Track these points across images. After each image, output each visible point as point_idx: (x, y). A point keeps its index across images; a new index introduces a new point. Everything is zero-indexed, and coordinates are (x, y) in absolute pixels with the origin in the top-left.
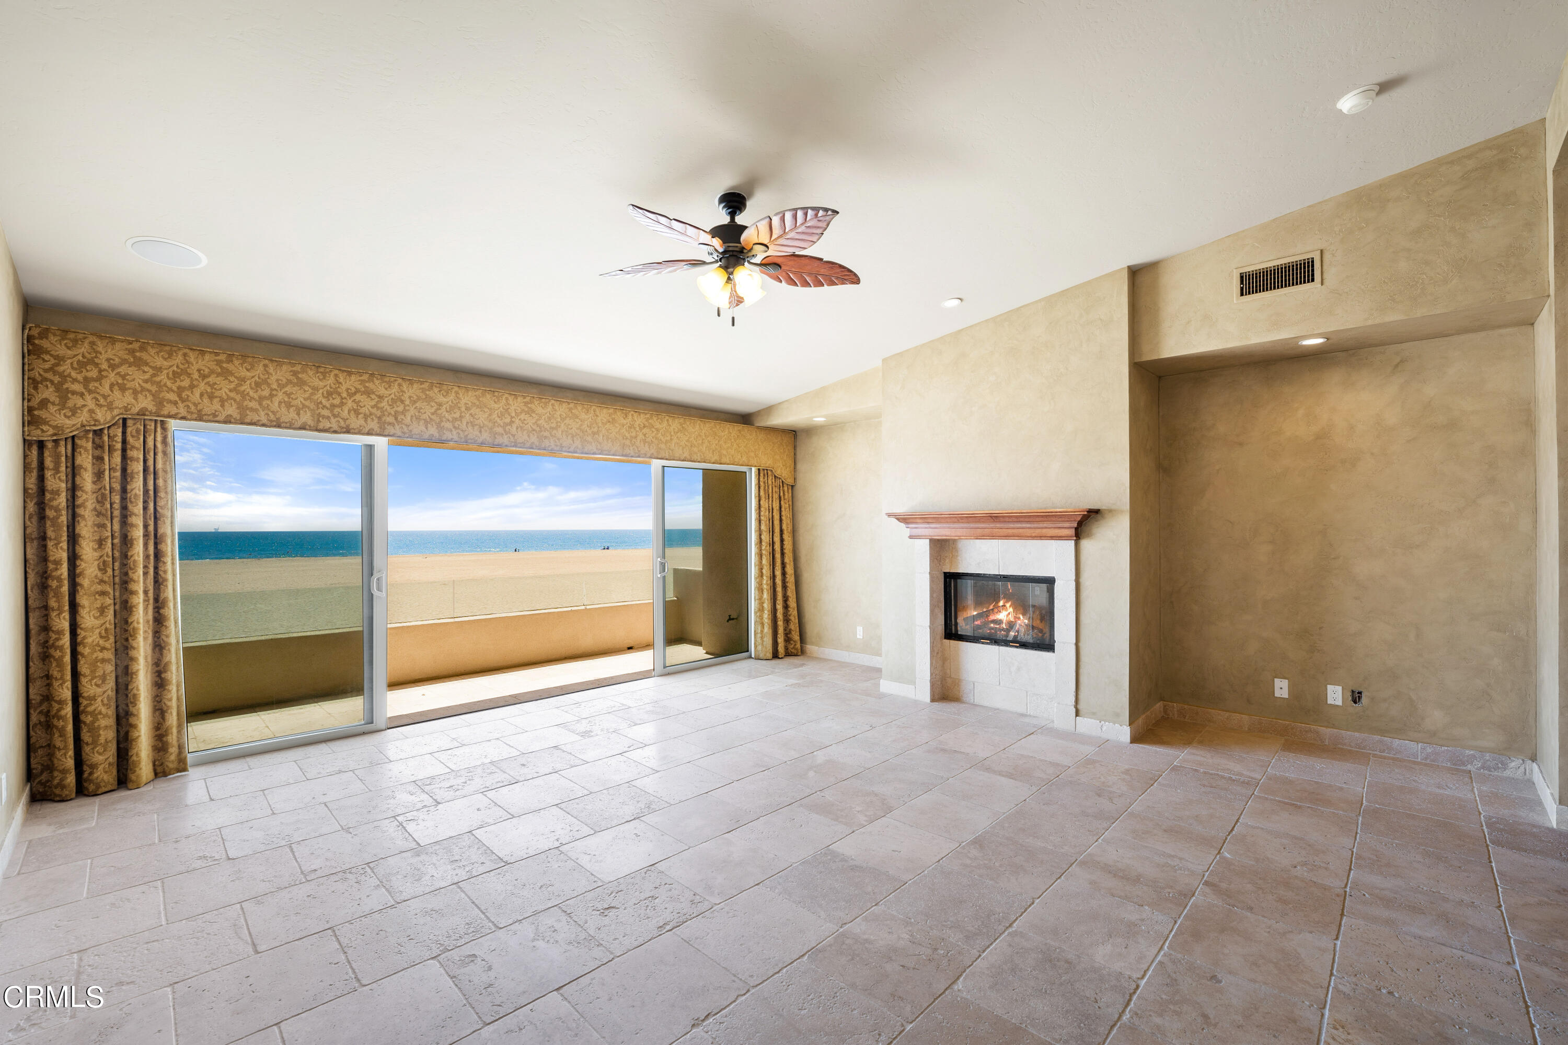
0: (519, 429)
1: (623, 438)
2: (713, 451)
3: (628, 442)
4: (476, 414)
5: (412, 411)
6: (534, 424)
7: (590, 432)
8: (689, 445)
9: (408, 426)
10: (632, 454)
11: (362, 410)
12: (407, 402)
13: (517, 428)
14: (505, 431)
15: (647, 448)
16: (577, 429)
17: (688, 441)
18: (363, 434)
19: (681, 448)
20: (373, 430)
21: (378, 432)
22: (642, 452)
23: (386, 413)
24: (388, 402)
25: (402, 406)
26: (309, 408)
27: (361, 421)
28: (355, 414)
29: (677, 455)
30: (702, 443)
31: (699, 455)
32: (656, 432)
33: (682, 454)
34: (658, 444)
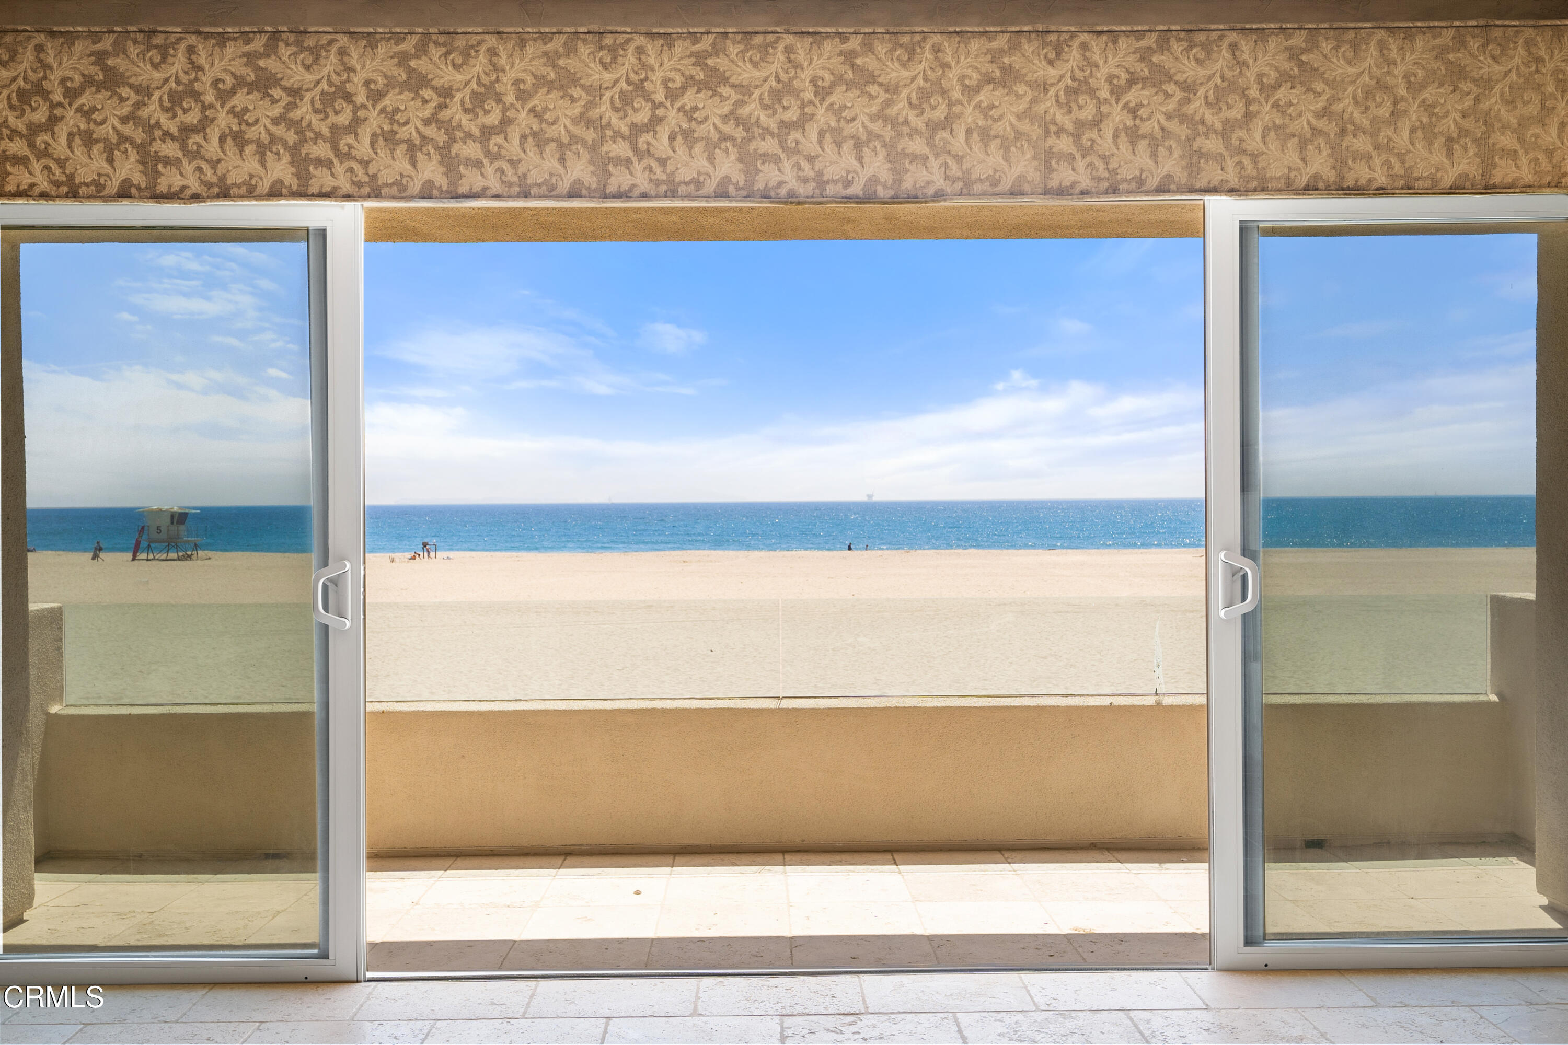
0: (679, 139)
1: (1047, 132)
2: (1450, 140)
3: (1064, 144)
4: (546, 109)
5: (374, 121)
6: (725, 118)
7: (918, 122)
8: (1331, 128)
9: (365, 164)
10: (1085, 182)
11: (251, 133)
12: (361, 98)
13: (672, 138)
14: (635, 148)
15: (1143, 158)
16: (875, 117)
17: (1324, 113)
18: (259, 197)
19: (1292, 143)
20: (282, 182)
21: (295, 188)
22: (1126, 173)
23: (309, 135)
24: (312, 104)
25: (348, 109)
26: (131, 140)
27: (252, 165)
28: (237, 145)
29: (1276, 170)
30: (1393, 113)
31: (1377, 162)
32: (1179, 95)
33: (1301, 164)
34: (1190, 140)
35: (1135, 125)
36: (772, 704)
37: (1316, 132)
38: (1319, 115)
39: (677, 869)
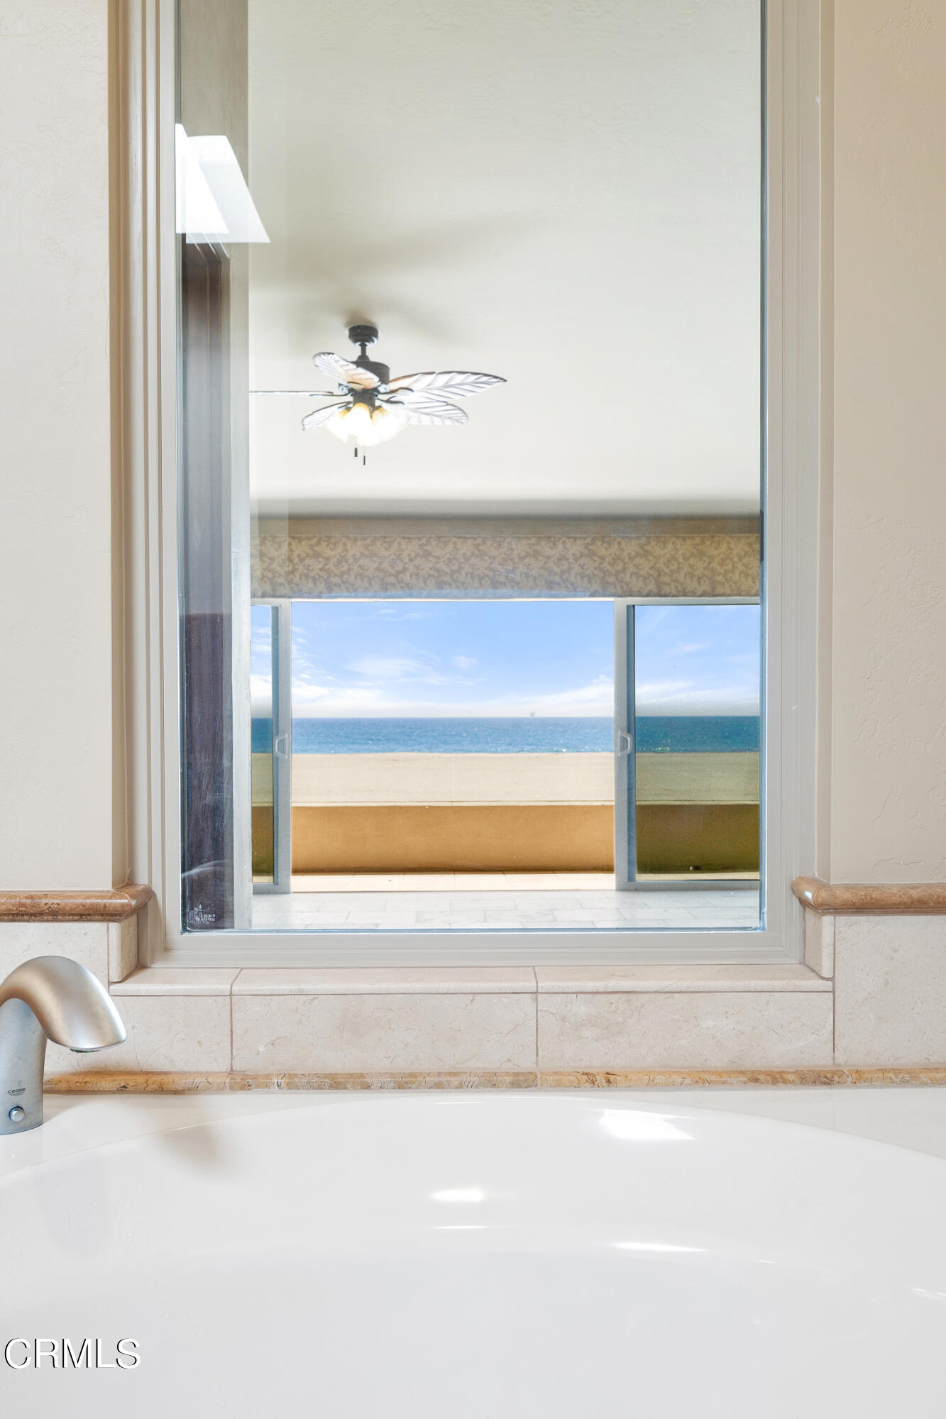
2: (699, 578)
8: (655, 573)
9: (297, 585)
16: (486, 569)
19: (641, 579)
29: (635, 589)
30: (678, 568)
31: (673, 586)
32: (599, 561)
33: (644, 587)
34: (603, 577)
35: (583, 572)
36: (449, 804)
37: (650, 575)
38: (651, 569)
39: (406, 876)
